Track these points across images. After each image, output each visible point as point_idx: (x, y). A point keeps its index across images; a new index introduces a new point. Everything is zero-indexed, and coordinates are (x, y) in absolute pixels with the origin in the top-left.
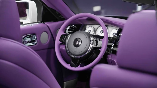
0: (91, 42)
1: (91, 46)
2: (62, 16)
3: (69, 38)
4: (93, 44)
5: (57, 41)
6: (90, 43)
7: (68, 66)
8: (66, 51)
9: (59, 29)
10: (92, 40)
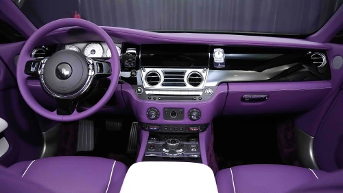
0: (91, 67)
1: (91, 73)
2: (19, 34)
3: (43, 65)
4: (93, 69)
5: (20, 75)
6: (89, 69)
7: (53, 116)
8: (43, 88)
9: (19, 54)
10: (92, 63)
